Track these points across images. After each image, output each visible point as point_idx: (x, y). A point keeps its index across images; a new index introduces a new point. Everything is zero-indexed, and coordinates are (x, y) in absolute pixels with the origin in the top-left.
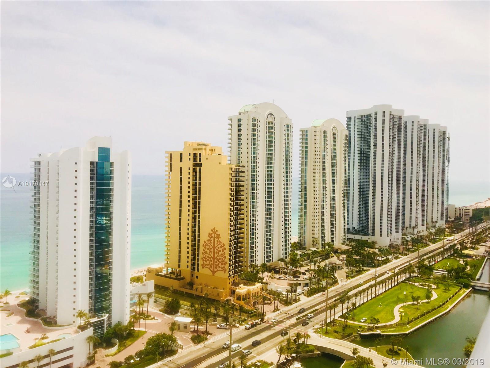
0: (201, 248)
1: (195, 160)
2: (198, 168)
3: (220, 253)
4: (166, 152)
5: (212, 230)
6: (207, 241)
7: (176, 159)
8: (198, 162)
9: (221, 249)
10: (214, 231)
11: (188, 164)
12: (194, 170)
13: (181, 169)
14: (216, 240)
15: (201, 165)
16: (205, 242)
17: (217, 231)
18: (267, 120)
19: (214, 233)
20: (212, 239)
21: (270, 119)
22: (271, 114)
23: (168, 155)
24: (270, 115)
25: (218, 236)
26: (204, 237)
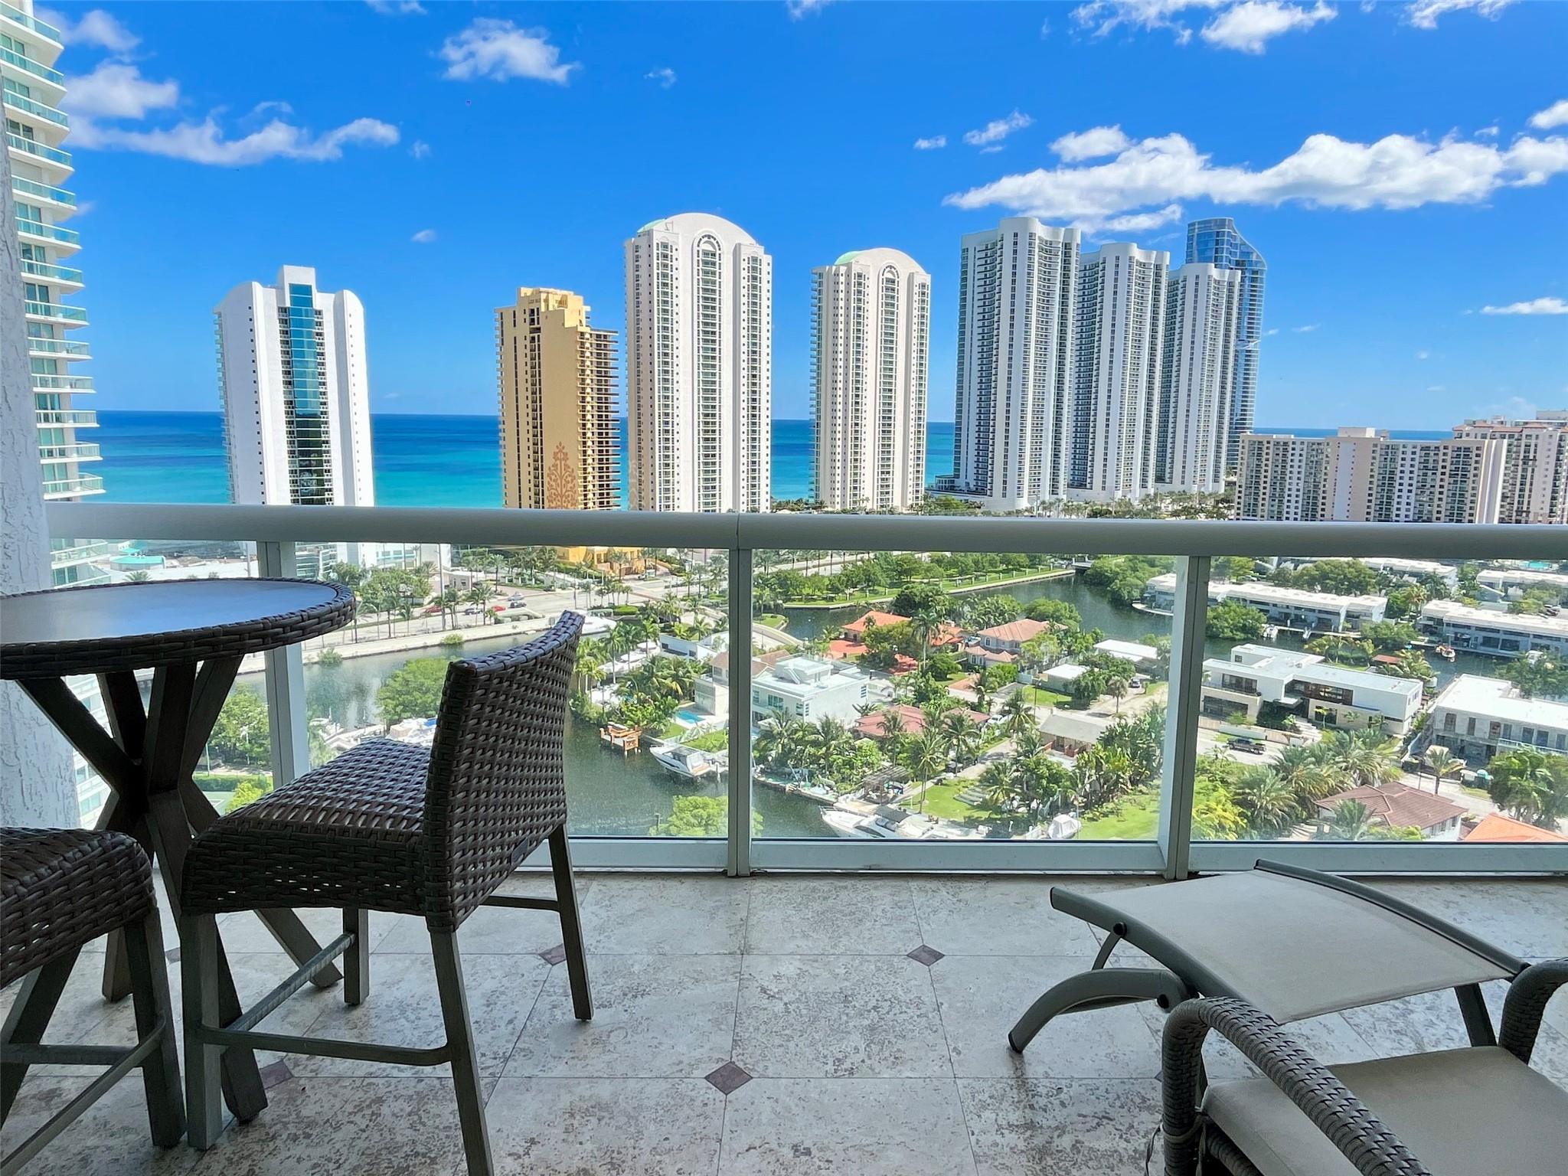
0: (546, 479)
1: (533, 321)
2: (536, 335)
3: (570, 485)
5: (557, 447)
6: (553, 466)
7: (508, 320)
8: (536, 326)
9: (569, 479)
10: (560, 448)
11: (524, 329)
12: (533, 339)
13: (515, 340)
14: (563, 462)
15: (538, 330)
16: (550, 469)
17: (564, 447)
19: (560, 451)
20: (558, 463)
23: (498, 316)
25: (566, 459)
26: (548, 461)
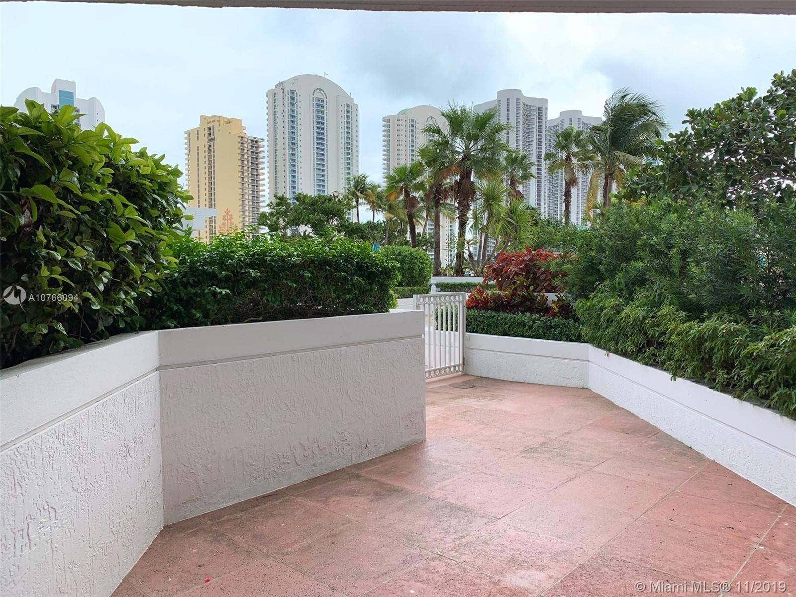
1: (210, 134)
2: (212, 143)
4: (186, 133)
5: (225, 212)
6: (222, 225)
7: (193, 138)
8: (212, 136)
10: (228, 212)
11: (204, 140)
12: (210, 146)
13: (198, 147)
14: (229, 221)
15: (214, 139)
16: (220, 227)
17: (230, 211)
18: (315, 97)
19: (228, 214)
20: (226, 222)
21: (318, 95)
22: (320, 90)
23: (187, 135)
24: (318, 91)
25: (231, 218)
26: (219, 222)
